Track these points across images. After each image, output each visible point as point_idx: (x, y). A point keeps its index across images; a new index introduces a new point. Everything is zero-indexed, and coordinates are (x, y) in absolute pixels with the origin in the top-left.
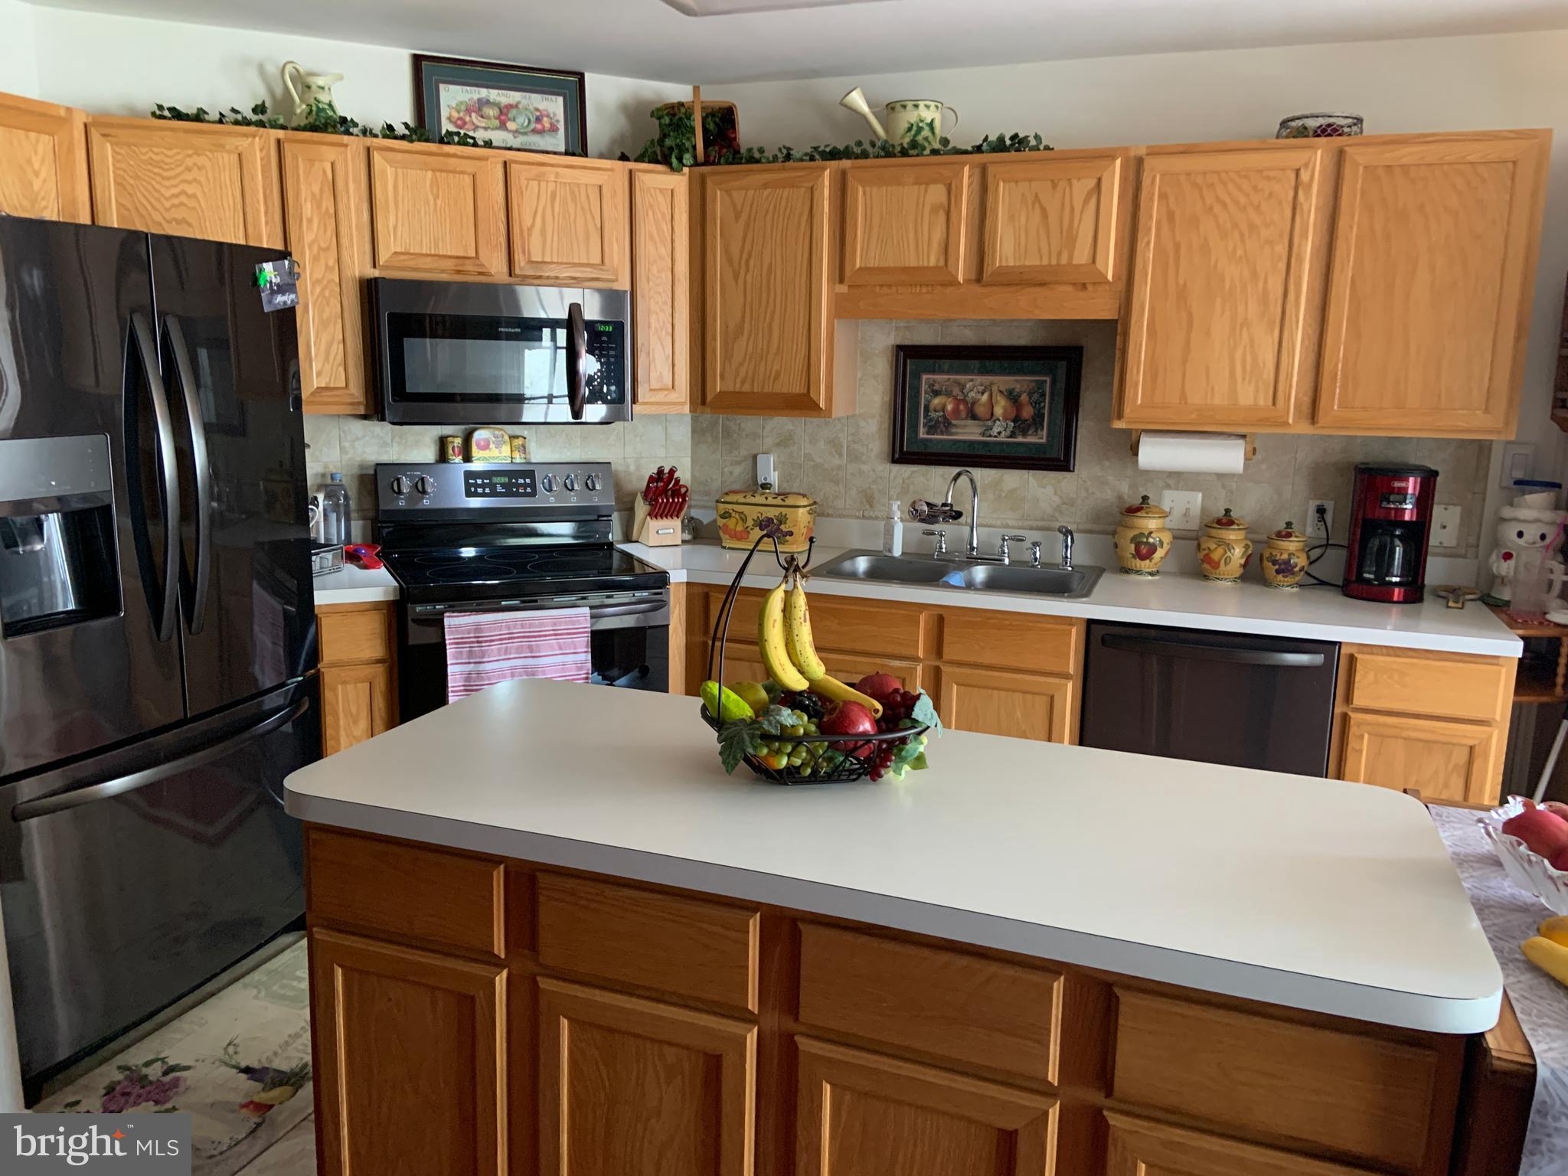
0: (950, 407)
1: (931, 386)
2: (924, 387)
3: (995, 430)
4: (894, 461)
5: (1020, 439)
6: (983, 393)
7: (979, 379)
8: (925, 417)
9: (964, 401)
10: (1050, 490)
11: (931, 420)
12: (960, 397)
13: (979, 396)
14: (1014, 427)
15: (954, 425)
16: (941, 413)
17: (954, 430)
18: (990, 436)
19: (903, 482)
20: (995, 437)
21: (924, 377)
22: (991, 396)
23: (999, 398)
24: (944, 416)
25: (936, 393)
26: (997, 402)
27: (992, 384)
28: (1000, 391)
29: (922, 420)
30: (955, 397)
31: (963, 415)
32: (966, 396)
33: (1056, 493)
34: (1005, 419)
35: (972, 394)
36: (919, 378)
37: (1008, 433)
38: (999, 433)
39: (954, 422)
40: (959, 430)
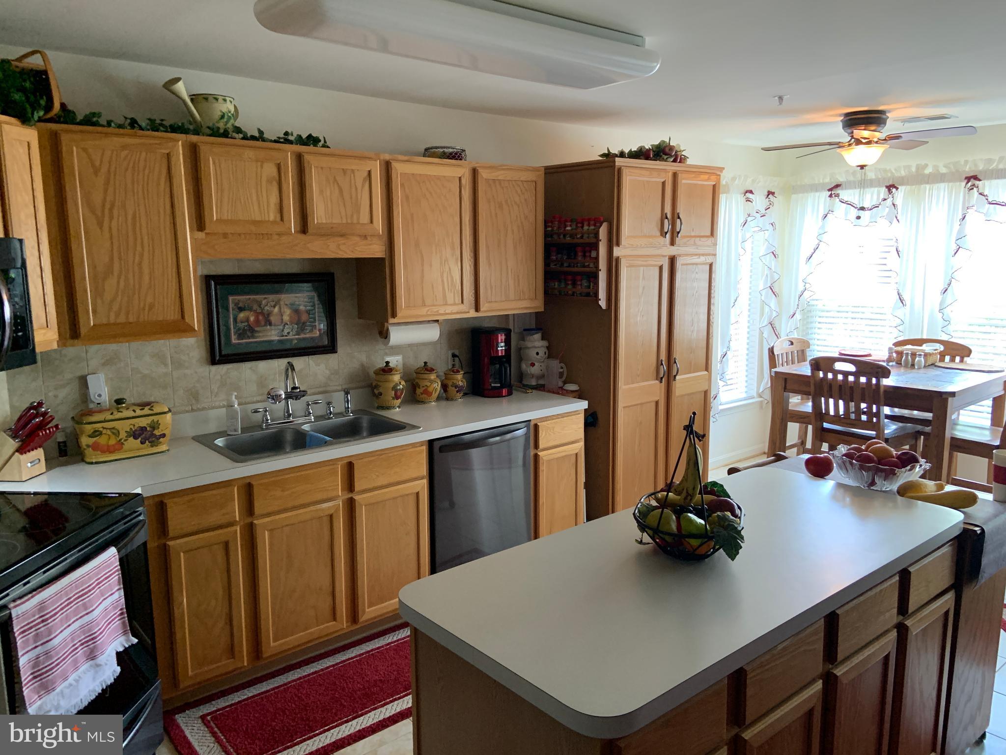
0: (252, 319)
1: (236, 304)
2: (231, 306)
3: (286, 332)
4: (213, 362)
5: (302, 336)
6: (274, 307)
7: (271, 297)
8: (234, 328)
9: (262, 313)
10: (323, 366)
11: (239, 329)
12: (259, 311)
13: (272, 309)
14: (297, 328)
15: (257, 331)
16: (246, 324)
17: (257, 335)
18: (283, 336)
19: (221, 378)
20: (286, 336)
21: (231, 298)
22: (280, 308)
23: (285, 310)
24: (249, 325)
25: (241, 309)
26: (284, 312)
27: (279, 300)
28: (286, 305)
29: (232, 331)
30: (255, 311)
31: (263, 323)
32: (263, 309)
33: (326, 369)
34: (292, 323)
35: (267, 308)
36: (227, 300)
37: (294, 332)
38: (288, 333)
39: (256, 329)
40: (260, 334)
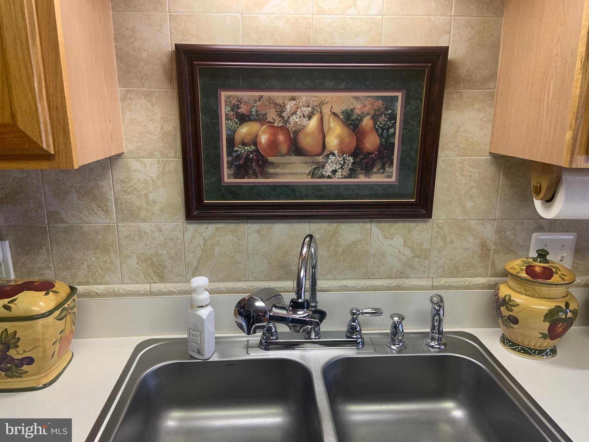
0: (264, 139)
1: (235, 108)
2: (224, 110)
3: (329, 168)
5: (362, 179)
6: (310, 117)
7: (304, 96)
8: (229, 154)
9: (284, 129)
10: (398, 241)
11: (238, 157)
12: (278, 123)
13: (305, 121)
14: (353, 164)
15: (272, 164)
16: (253, 148)
17: (271, 171)
18: (322, 176)
20: (329, 177)
21: (224, 95)
22: (321, 120)
23: (332, 124)
24: (257, 151)
25: (243, 119)
26: (330, 129)
27: (321, 104)
28: (335, 114)
29: (225, 159)
30: (271, 124)
31: (284, 148)
32: (286, 121)
33: (405, 245)
34: (342, 152)
35: (294, 119)
36: (217, 98)
37: (346, 172)
38: (334, 172)
39: (271, 159)
40: (279, 170)
